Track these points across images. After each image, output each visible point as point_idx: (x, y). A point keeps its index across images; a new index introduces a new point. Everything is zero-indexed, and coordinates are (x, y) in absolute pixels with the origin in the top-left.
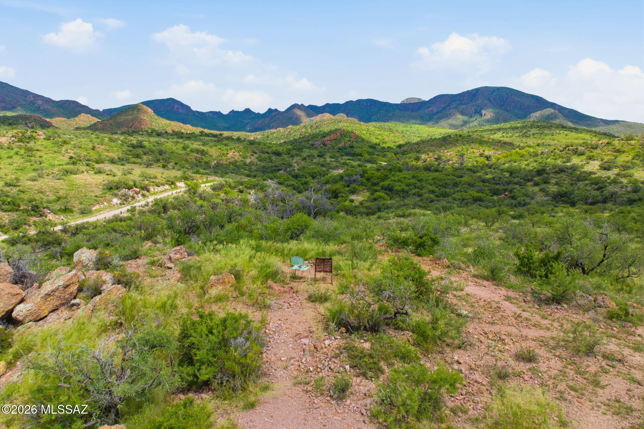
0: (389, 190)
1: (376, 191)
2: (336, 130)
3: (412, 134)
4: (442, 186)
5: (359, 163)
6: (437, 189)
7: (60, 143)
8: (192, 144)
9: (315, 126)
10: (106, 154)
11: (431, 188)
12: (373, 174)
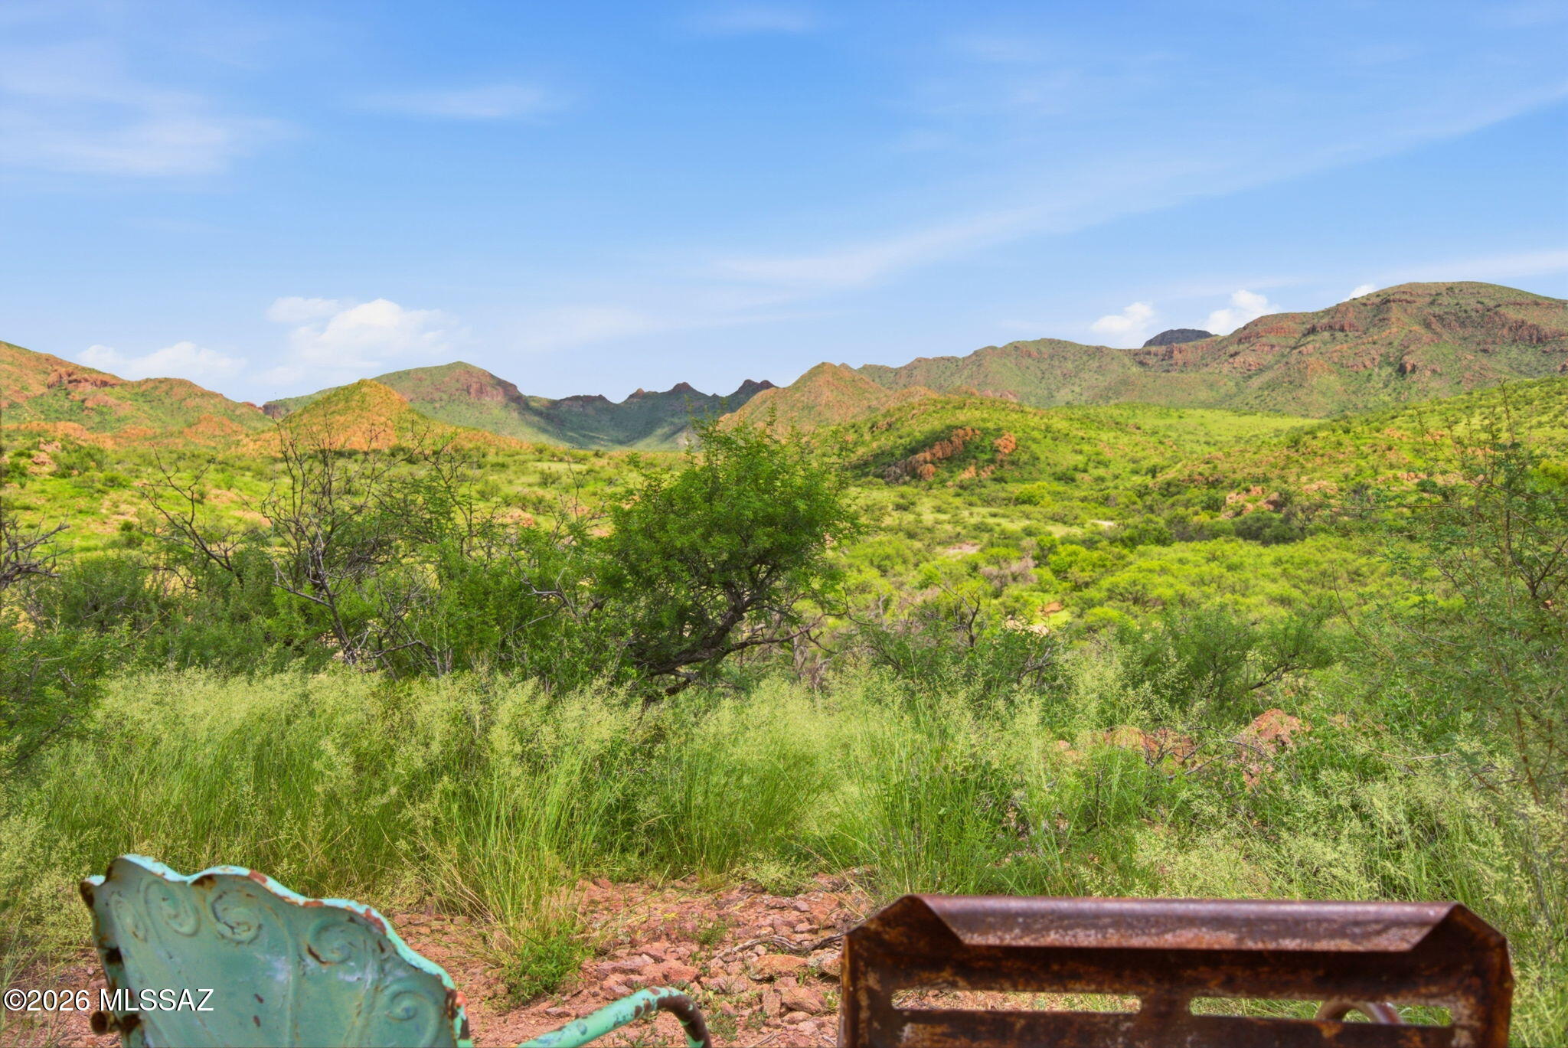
0: (1136, 601)
1: (1090, 604)
2: (950, 428)
3: (1188, 437)
4: (1310, 582)
5: (1025, 523)
6: (1296, 593)
7: (99, 486)
8: (510, 482)
9: (882, 423)
10: (239, 514)
11: (1274, 589)
12: (1075, 553)
